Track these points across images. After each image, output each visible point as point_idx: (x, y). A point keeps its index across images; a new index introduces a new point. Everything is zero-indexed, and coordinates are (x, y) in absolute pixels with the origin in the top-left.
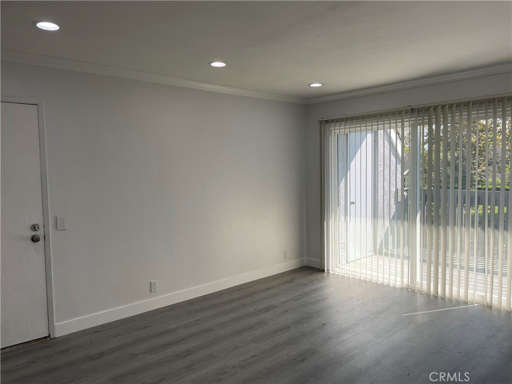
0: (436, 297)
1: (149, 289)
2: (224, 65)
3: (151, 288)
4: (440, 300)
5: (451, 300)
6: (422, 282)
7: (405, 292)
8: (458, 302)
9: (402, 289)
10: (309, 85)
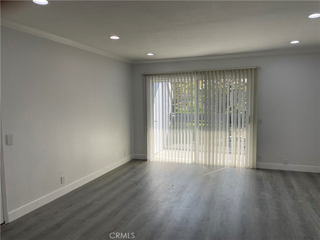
0: (209, 166)
1: (61, 182)
2: (118, 38)
3: (62, 180)
4: (211, 167)
5: (216, 166)
6: (202, 159)
7: (194, 165)
8: (220, 167)
9: (192, 164)
10: (146, 54)
